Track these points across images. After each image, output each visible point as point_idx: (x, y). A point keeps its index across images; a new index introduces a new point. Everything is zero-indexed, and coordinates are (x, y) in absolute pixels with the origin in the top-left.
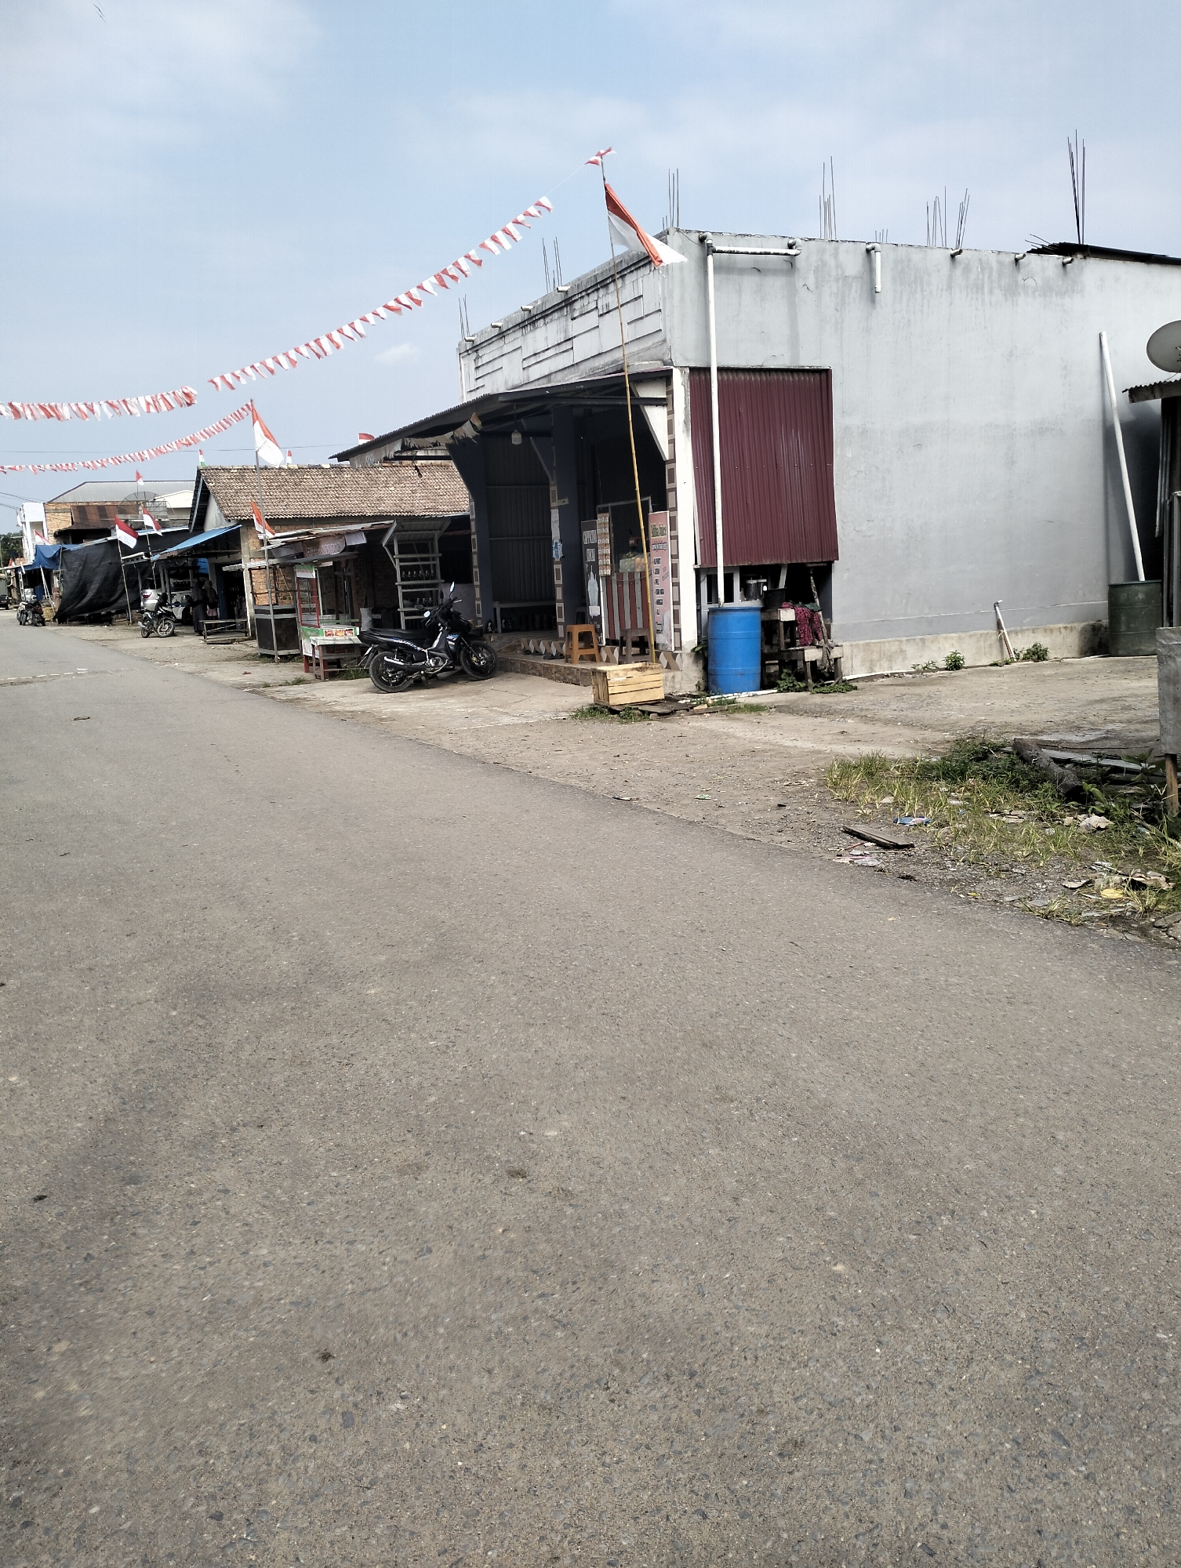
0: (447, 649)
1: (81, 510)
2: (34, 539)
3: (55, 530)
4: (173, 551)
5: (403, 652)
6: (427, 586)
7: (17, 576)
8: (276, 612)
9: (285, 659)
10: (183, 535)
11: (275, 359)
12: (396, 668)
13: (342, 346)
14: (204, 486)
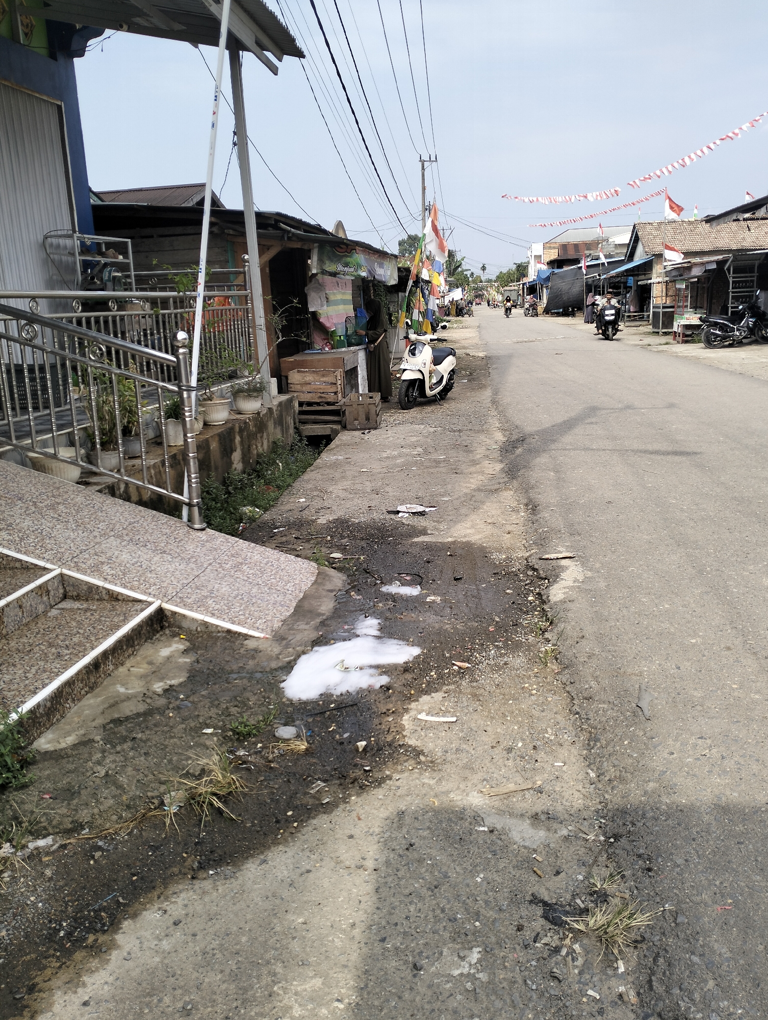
0: (748, 327)
1: (564, 247)
2: (535, 266)
3: (548, 260)
4: (613, 273)
5: (722, 327)
6: (747, 292)
7: (523, 288)
8: (664, 307)
9: (665, 334)
10: (621, 263)
11: (661, 170)
12: (718, 336)
13: (695, 160)
14: (637, 234)
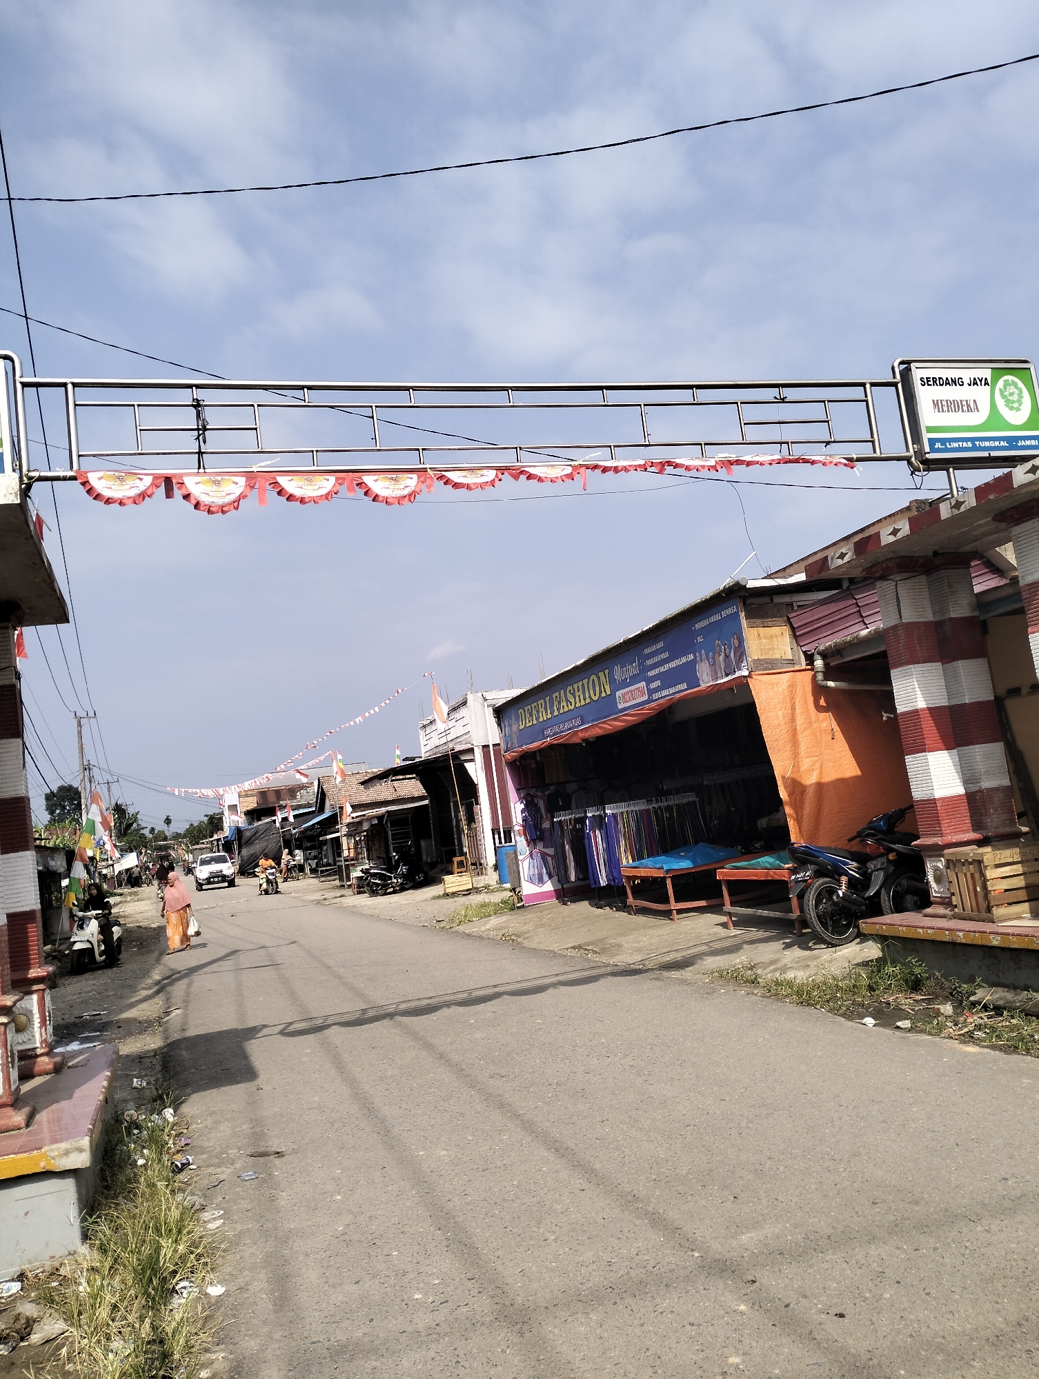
0: (404, 874)
1: (263, 794)
2: (230, 817)
3: (245, 810)
4: (308, 825)
5: (381, 876)
7: (218, 845)
8: (346, 861)
9: (346, 886)
10: (313, 814)
12: (377, 885)
14: (322, 787)
